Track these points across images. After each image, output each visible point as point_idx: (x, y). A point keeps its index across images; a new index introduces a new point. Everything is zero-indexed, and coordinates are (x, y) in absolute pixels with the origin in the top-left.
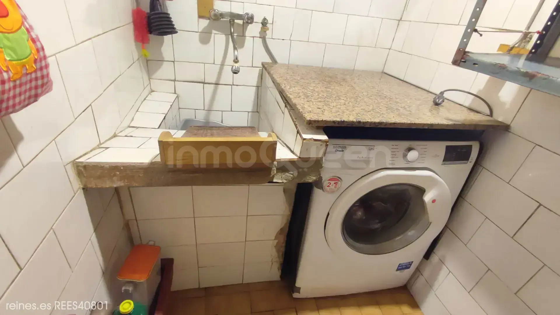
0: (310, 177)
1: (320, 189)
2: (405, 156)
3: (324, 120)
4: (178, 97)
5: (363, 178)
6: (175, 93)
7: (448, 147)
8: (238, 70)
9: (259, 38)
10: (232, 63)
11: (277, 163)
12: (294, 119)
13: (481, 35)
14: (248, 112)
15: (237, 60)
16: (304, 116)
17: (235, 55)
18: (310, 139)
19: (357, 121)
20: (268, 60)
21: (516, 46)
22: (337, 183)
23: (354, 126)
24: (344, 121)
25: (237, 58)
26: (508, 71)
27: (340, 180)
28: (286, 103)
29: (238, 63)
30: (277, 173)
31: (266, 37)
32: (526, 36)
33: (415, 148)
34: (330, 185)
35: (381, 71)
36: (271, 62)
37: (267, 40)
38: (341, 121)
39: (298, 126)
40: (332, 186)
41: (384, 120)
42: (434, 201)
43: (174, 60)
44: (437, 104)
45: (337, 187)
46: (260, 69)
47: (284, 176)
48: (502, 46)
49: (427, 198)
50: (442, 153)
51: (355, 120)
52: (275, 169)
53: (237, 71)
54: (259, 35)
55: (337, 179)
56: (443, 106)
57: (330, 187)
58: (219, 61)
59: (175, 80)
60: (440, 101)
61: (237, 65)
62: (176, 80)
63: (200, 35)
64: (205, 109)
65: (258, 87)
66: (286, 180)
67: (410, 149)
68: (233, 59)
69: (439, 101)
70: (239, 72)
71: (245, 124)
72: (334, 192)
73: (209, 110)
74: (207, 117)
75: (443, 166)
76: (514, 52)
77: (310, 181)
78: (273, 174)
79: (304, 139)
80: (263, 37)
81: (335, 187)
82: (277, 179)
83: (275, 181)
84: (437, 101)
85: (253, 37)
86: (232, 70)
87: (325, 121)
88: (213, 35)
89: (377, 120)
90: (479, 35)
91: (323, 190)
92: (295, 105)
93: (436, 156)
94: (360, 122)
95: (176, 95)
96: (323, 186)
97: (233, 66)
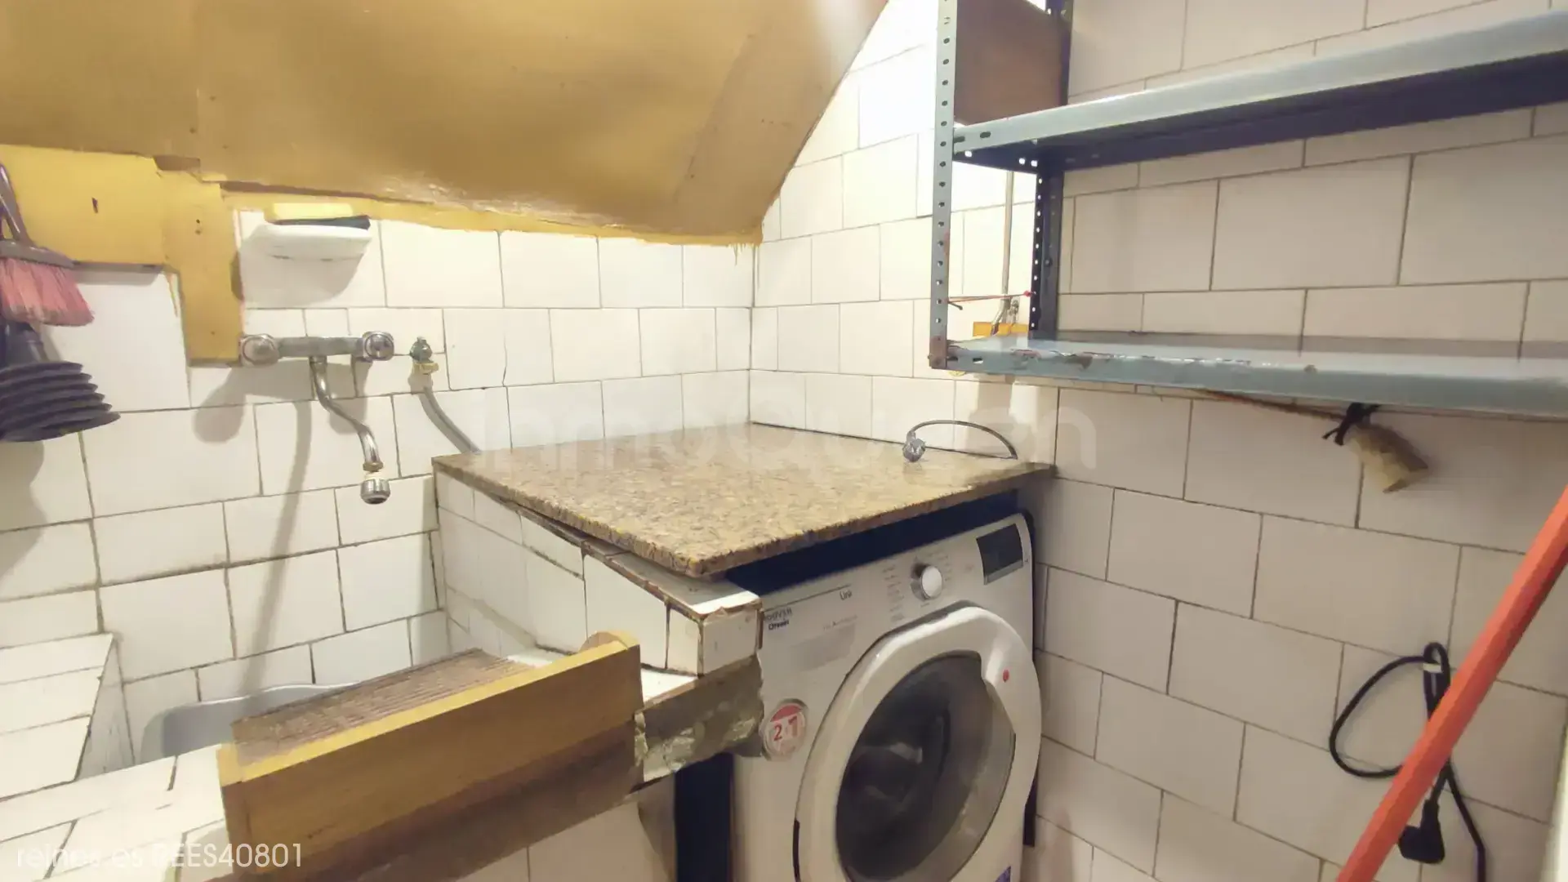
0: (740, 723)
1: (759, 756)
2: (918, 587)
3: (734, 551)
4: (115, 644)
5: (852, 677)
6: (102, 630)
7: (981, 541)
8: (384, 489)
9: (410, 395)
10: (361, 475)
11: (645, 717)
12: (639, 576)
13: (961, 308)
14: (409, 619)
15: (375, 464)
16: (680, 556)
17: (367, 448)
18: (718, 612)
19: (806, 530)
20: (447, 449)
21: (1000, 321)
22: (795, 718)
23: (803, 545)
24: (778, 541)
25: (374, 458)
26: (1040, 359)
27: (800, 707)
28: (582, 543)
29: (380, 470)
30: (649, 748)
31: (434, 388)
32: (1009, 304)
33: (925, 562)
34: (779, 732)
35: (744, 420)
36: (457, 452)
37: (438, 396)
38: (773, 542)
39: (660, 589)
40: (787, 735)
41: (858, 515)
42: (1006, 676)
43: (90, 516)
44: (914, 459)
45: (799, 726)
46: (426, 482)
47: (669, 751)
48: (977, 326)
49: (991, 673)
50: (975, 558)
51: (800, 532)
52: (642, 736)
53: (382, 492)
54: (408, 388)
55: (793, 707)
56: (924, 461)
57: (781, 738)
58: (277, 483)
59: (98, 585)
60: (918, 450)
61: (377, 476)
62: (105, 579)
63: (198, 418)
64: (241, 653)
65: (428, 533)
66: (678, 760)
67: (919, 571)
68: (363, 462)
69: (915, 450)
70: (387, 494)
71: (404, 663)
72: (794, 748)
73: (259, 653)
74: (250, 680)
75: (989, 585)
76: (1002, 330)
77: (743, 736)
78: (640, 758)
79: (704, 617)
80: (422, 389)
81: (795, 733)
82: (655, 768)
83: (648, 777)
84: (913, 451)
85: (391, 395)
86: (363, 497)
87: (737, 552)
88: (248, 410)
89: (843, 519)
90: (958, 309)
91: (767, 756)
92: (631, 538)
93: (969, 568)
94: (811, 533)
95: (109, 638)
96: (763, 741)
97: (364, 486)
